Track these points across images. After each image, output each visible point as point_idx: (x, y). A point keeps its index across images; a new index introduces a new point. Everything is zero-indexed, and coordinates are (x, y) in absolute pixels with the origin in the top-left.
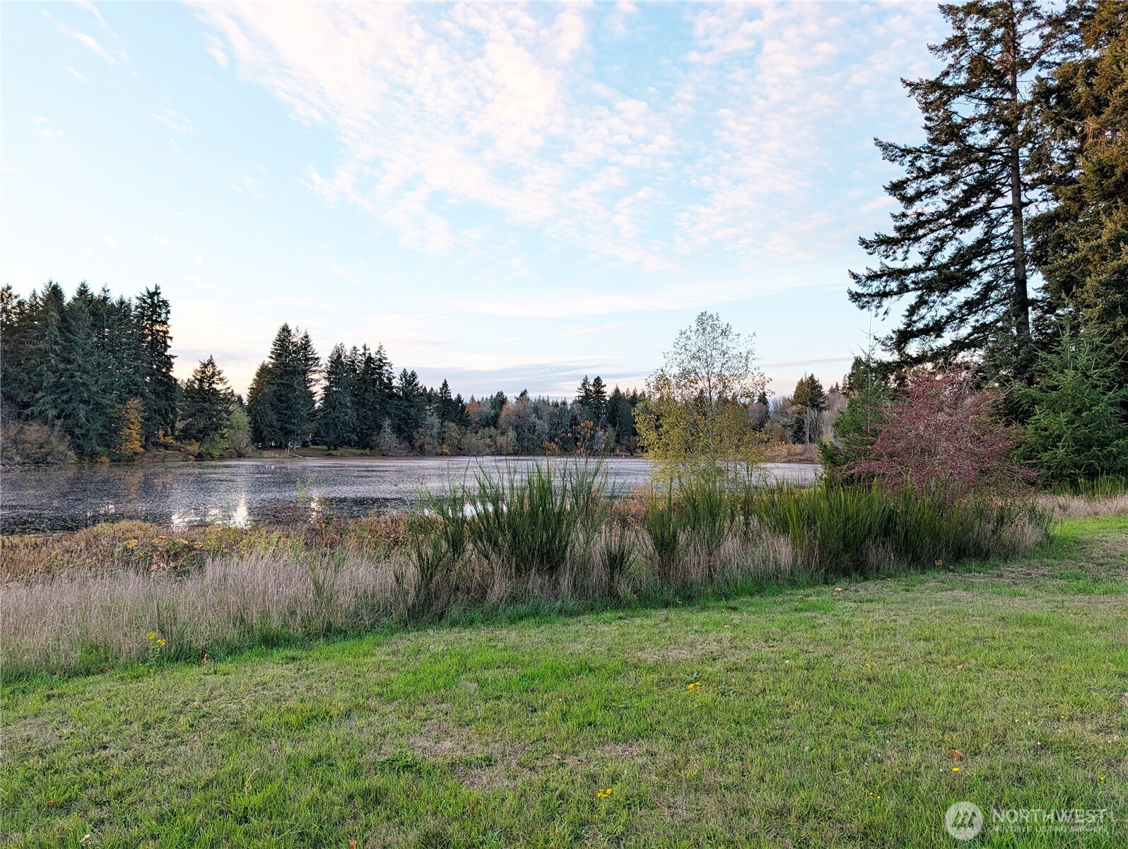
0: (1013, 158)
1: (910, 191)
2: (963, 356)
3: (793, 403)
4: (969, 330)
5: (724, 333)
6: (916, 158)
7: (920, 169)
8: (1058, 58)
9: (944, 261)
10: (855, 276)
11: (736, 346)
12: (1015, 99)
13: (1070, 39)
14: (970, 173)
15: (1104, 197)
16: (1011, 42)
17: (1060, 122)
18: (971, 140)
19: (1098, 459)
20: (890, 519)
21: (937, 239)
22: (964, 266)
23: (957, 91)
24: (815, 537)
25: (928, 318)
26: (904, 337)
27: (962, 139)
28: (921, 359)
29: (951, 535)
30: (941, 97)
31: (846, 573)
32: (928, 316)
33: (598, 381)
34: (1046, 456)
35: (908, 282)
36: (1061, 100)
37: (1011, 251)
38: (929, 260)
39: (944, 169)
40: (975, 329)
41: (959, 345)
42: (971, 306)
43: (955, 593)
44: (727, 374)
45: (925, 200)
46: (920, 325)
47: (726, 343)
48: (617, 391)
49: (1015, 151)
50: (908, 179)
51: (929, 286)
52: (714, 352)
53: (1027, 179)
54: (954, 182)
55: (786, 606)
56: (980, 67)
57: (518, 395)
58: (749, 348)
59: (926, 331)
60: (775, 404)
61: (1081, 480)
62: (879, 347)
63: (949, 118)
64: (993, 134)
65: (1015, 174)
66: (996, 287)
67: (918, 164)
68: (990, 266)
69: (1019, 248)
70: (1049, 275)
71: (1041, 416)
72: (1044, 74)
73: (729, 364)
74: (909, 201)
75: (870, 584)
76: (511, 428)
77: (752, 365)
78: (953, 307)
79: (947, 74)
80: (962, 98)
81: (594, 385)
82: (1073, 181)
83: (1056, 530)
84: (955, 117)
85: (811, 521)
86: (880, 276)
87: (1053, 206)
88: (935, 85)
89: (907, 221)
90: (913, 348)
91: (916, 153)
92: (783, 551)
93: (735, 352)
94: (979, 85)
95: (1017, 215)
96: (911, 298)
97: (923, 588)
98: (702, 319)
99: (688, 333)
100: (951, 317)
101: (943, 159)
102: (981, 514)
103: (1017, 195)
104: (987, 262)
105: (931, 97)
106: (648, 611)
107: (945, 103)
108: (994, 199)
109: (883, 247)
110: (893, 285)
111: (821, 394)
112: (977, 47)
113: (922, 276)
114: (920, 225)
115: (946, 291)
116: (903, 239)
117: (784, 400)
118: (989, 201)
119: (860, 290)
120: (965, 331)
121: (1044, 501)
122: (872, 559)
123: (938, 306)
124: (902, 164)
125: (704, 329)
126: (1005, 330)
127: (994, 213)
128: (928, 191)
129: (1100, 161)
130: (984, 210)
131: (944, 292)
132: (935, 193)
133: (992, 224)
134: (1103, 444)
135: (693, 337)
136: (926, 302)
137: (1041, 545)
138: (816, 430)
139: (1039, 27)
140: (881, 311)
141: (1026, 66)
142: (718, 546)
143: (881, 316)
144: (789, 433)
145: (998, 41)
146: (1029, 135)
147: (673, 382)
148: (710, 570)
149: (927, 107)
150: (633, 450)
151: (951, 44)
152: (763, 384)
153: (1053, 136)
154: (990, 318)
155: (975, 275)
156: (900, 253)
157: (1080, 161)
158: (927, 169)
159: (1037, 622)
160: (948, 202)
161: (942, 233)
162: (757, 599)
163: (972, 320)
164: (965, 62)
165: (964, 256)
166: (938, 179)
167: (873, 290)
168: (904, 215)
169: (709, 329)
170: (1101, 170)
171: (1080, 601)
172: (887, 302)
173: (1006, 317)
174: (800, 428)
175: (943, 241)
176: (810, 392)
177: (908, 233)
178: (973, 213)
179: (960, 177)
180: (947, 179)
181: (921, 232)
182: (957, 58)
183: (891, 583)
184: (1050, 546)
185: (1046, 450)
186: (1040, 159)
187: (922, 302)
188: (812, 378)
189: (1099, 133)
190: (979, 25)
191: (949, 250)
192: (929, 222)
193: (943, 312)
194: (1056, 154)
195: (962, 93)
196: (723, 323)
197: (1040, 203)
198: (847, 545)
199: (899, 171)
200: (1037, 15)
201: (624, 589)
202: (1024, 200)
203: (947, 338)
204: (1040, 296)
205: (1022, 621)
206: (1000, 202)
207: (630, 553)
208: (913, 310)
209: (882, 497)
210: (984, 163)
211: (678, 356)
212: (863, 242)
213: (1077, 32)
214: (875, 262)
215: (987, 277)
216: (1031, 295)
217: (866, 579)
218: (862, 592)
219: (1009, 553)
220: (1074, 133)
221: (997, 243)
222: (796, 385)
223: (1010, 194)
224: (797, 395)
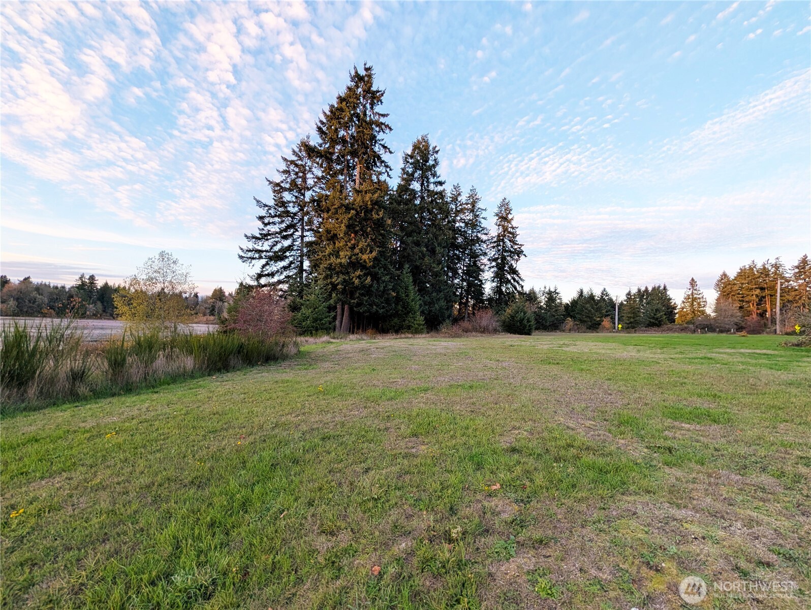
0: (302, 219)
1: (266, 221)
2: (281, 286)
3: (211, 298)
4: (284, 277)
5: (174, 262)
6: (269, 209)
7: (270, 214)
8: (318, 191)
9: (277, 250)
10: (241, 249)
11: (180, 269)
12: (304, 199)
13: (322, 186)
14: (288, 221)
15: (328, 240)
16: (304, 180)
17: (317, 212)
18: (289, 209)
19: (319, 325)
20: (241, 347)
21: (275, 241)
22: (283, 253)
23: (285, 189)
24: (206, 356)
25: (269, 270)
26: (260, 276)
27: (286, 207)
28: (265, 286)
29: (265, 352)
30: (280, 190)
31: (219, 370)
32: (269, 269)
33: (92, 278)
34: (304, 324)
35: (262, 255)
36: (318, 204)
37: (299, 251)
38: (271, 248)
39: (279, 216)
40: (286, 277)
41: (280, 282)
42: (285, 268)
43: (263, 374)
44: (175, 282)
45: (272, 226)
46: (266, 273)
47: (175, 267)
48: (106, 284)
49: (303, 217)
50: (265, 217)
51: (270, 258)
52: (168, 271)
53: (306, 228)
54: (282, 222)
55: (186, 388)
56: (294, 183)
57: (22, 279)
58: (187, 271)
59: (268, 275)
60: (202, 298)
61: (314, 332)
62: (249, 279)
63: (282, 198)
64: (296, 209)
65: (302, 225)
66: (294, 263)
67: (270, 211)
68: (292, 255)
69: (302, 251)
70: (311, 261)
71: (303, 310)
72: (314, 194)
73: (176, 277)
74: (266, 225)
75: (229, 374)
76: (12, 299)
77: (188, 279)
78: (279, 267)
79: (282, 182)
80: (287, 193)
81: (89, 279)
82: (319, 232)
83: (302, 349)
84: (284, 199)
85: (205, 349)
86: (252, 251)
87: (314, 239)
88: (278, 185)
89: (264, 232)
90: (263, 281)
91: (270, 208)
92: (189, 362)
93: (180, 272)
94: (293, 190)
95: (302, 240)
96: (263, 261)
97: (251, 373)
98: (162, 254)
99: (153, 259)
100: (278, 271)
101: (279, 213)
102: (277, 344)
103: (302, 232)
104: (291, 254)
105: (276, 189)
106: (98, 400)
107: (281, 192)
108: (295, 232)
109: (254, 240)
110: (257, 255)
111: (224, 296)
112: (293, 176)
113: (268, 254)
114: (269, 235)
115: (277, 261)
116: (262, 239)
117: (207, 297)
118: (294, 232)
119: (243, 255)
120: (282, 277)
121: (301, 339)
122: (232, 363)
123: (273, 266)
124: (264, 209)
125: (163, 259)
126: (296, 279)
127: (295, 237)
128: (273, 223)
129: (327, 228)
130: (292, 235)
131: (276, 261)
132: (275, 224)
133: (294, 240)
134: (321, 320)
135: (156, 262)
136: (269, 264)
137: (296, 354)
138: (220, 311)
139: (313, 178)
140: (251, 265)
141: (308, 189)
142: (152, 362)
143: (251, 267)
144: (208, 311)
145: (300, 177)
146: (308, 213)
147: (142, 282)
148: (145, 375)
149: (274, 191)
150: (113, 317)
151: (285, 172)
152: (194, 288)
153: (315, 216)
154: (291, 274)
155: (287, 257)
156: (260, 243)
157: (322, 227)
158: (273, 214)
159: (288, 381)
160: (280, 229)
161: (277, 239)
162: (172, 386)
163: (285, 274)
164: (289, 180)
165: (284, 250)
166: (277, 219)
167: (249, 256)
168: (263, 229)
169: (166, 259)
170: (327, 231)
171: (304, 372)
172: (254, 261)
173: (296, 274)
174: (213, 310)
175: (277, 242)
176: (219, 295)
177: (265, 236)
178: (288, 235)
179: (284, 221)
180: (280, 220)
181: (269, 237)
182: (287, 178)
183: (238, 372)
184: (299, 355)
185: (304, 321)
186: (310, 222)
187: (267, 264)
188: (221, 288)
189: (327, 219)
190: (295, 169)
191: (278, 247)
192: (272, 234)
193: (275, 269)
194: (315, 222)
195: (286, 191)
196: (174, 257)
197: (310, 237)
198: (220, 359)
199: (263, 212)
200: (313, 174)
201: (82, 390)
202: (305, 235)
203: (276, 279)
204: (307, 269)
205: (283, 382)
206: (297, 233)
207: (89, 370)
208: (264, 266)
209: (238, 338)
210: (293, 218)
211: (146, 270)
212: (246, 236)
213: (324, 184)
214: (250, 245)
215: (291, 259)
216: (305, 268)
217: (228, 372)
218: (225, 378)
219: (285, 357)
220: (321, 217)
221: (295, 248)
222: (213, 290)
223: (300, 231)
224: (213, 295)
